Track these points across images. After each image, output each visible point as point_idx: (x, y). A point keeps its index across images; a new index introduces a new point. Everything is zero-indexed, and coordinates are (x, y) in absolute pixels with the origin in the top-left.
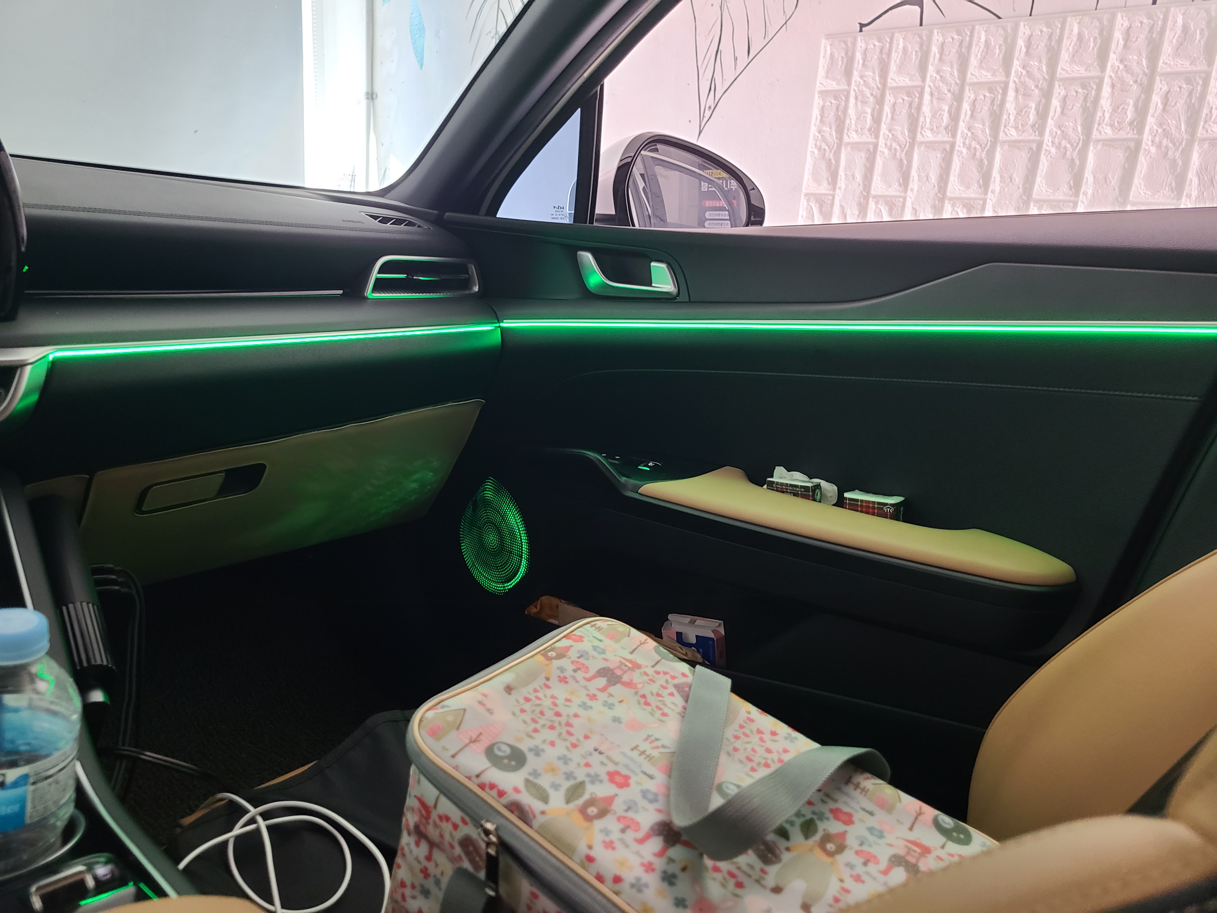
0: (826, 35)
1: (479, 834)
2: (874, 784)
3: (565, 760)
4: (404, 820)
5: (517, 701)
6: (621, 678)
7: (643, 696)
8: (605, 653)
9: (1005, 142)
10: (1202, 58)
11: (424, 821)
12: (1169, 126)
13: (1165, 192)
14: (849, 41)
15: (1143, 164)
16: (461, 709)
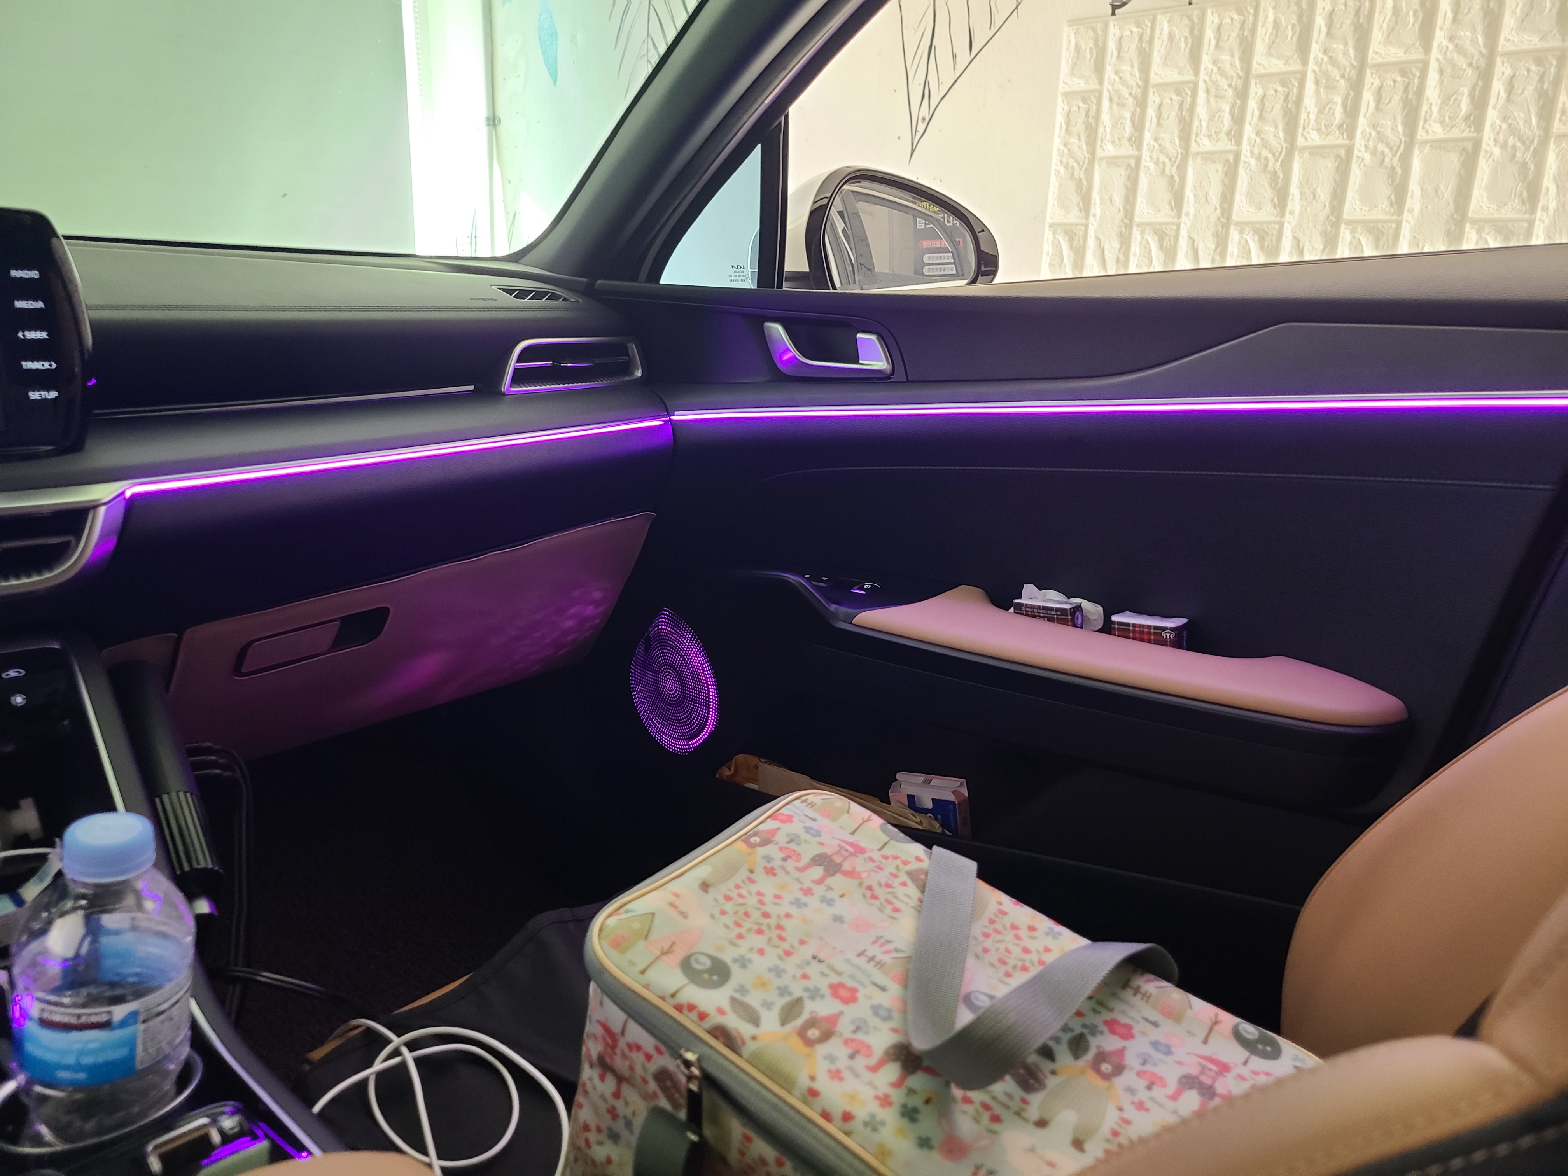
0: (1070, 21)
1: (678, 1066)
2: (1158, 987)
3: (778, 972)
4: (584, 1049)
5: (716, 901)
6: (842, 866)
7: (870, 888)
8: (820, 836)
9: (1304, 149)
10: (1554, 31)
11: (609, 1050)
12: (1516, 120)
13: (1515, 205)
14: (1099, 27)
15: (1484, 170)
16: (648, 913)
